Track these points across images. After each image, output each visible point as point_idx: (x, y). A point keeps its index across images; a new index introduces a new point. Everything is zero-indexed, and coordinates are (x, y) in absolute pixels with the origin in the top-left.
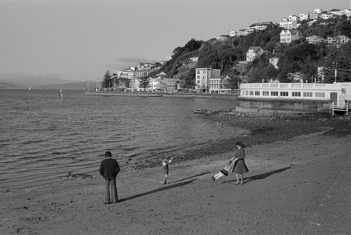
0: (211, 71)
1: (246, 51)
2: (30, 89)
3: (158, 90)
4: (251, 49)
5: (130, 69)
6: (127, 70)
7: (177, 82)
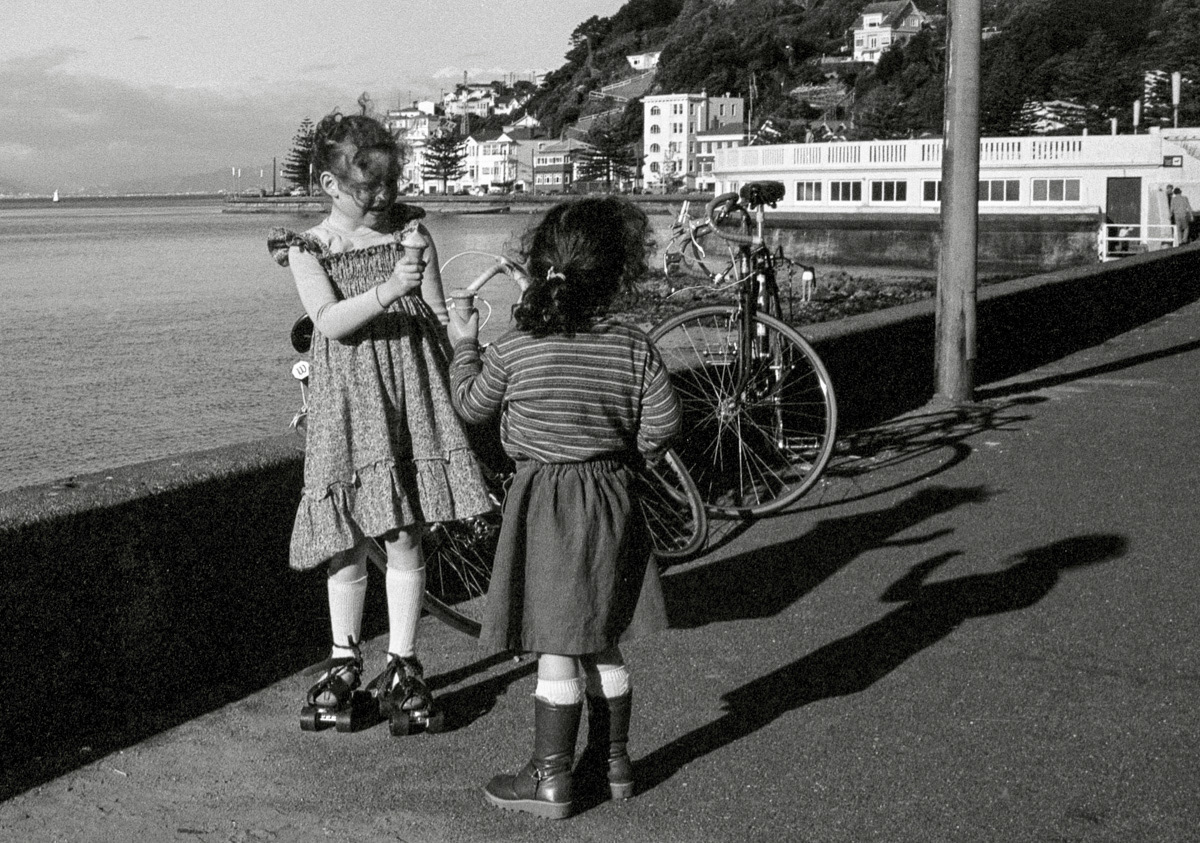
0: (703, 104)
1: (854, 20)
2: (56, 199)
3: (499, 185)
4: (873, 11)
5: (416, 109)
6: (403, 114)
7: (571, 151)
